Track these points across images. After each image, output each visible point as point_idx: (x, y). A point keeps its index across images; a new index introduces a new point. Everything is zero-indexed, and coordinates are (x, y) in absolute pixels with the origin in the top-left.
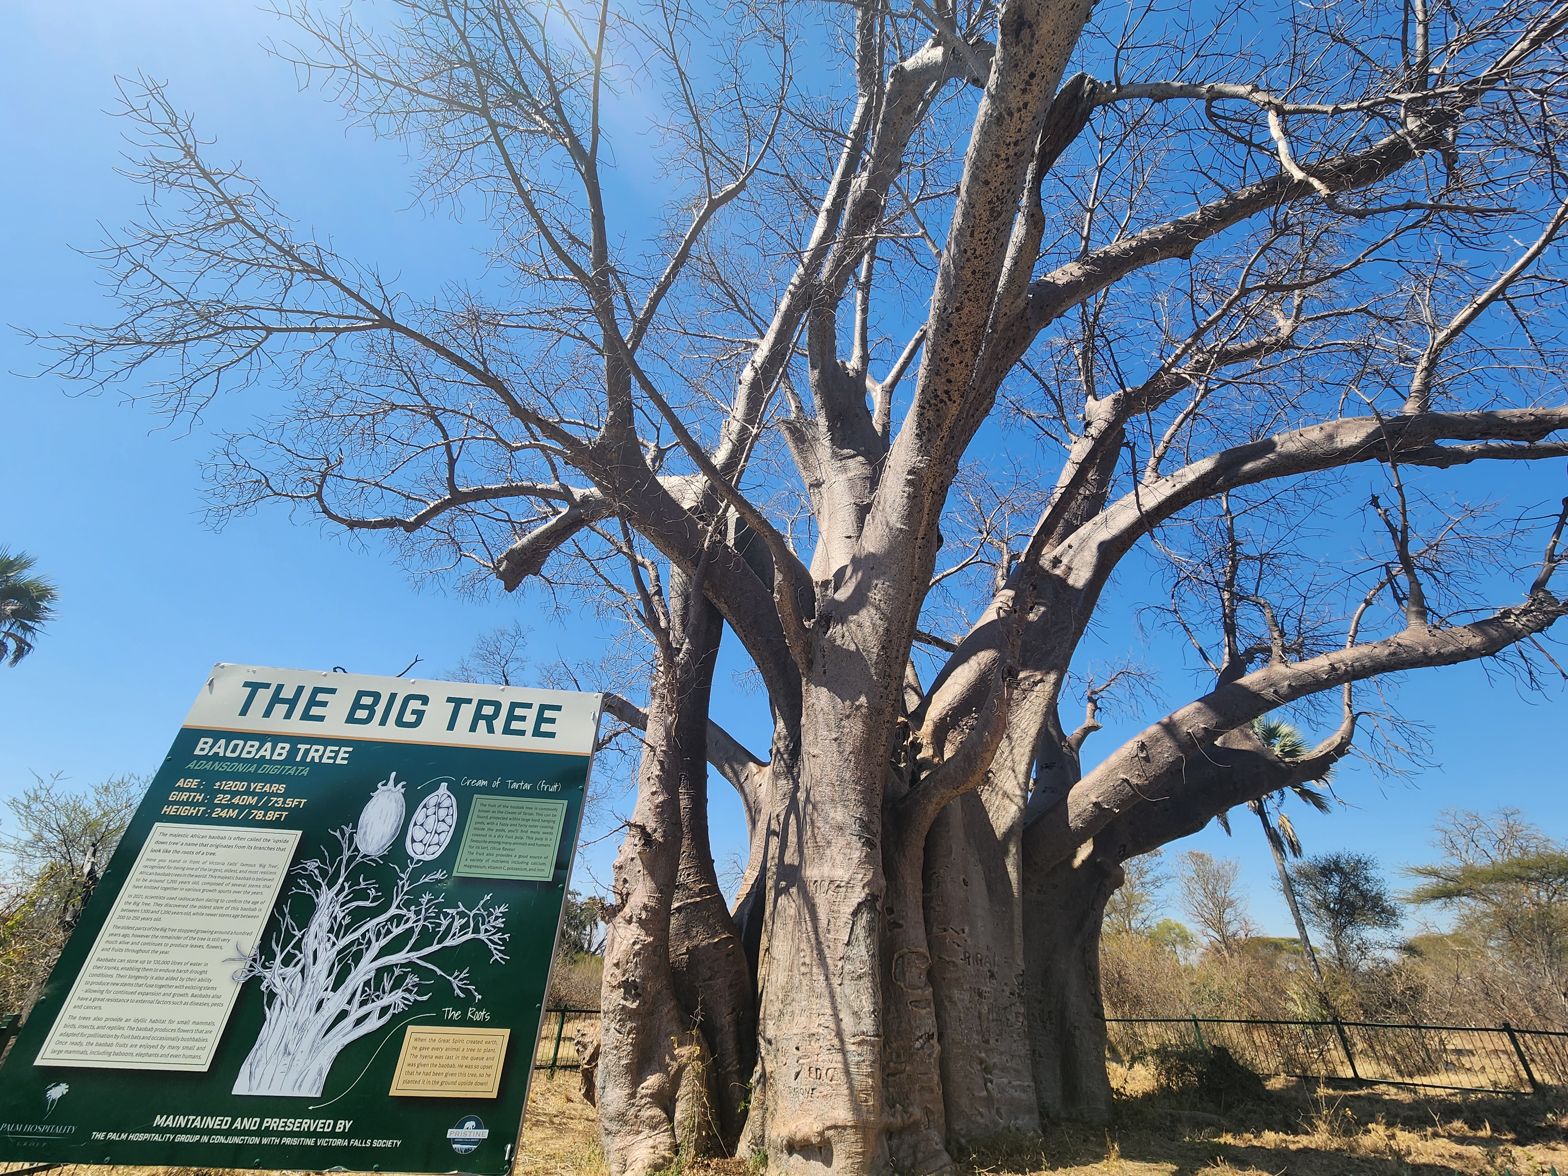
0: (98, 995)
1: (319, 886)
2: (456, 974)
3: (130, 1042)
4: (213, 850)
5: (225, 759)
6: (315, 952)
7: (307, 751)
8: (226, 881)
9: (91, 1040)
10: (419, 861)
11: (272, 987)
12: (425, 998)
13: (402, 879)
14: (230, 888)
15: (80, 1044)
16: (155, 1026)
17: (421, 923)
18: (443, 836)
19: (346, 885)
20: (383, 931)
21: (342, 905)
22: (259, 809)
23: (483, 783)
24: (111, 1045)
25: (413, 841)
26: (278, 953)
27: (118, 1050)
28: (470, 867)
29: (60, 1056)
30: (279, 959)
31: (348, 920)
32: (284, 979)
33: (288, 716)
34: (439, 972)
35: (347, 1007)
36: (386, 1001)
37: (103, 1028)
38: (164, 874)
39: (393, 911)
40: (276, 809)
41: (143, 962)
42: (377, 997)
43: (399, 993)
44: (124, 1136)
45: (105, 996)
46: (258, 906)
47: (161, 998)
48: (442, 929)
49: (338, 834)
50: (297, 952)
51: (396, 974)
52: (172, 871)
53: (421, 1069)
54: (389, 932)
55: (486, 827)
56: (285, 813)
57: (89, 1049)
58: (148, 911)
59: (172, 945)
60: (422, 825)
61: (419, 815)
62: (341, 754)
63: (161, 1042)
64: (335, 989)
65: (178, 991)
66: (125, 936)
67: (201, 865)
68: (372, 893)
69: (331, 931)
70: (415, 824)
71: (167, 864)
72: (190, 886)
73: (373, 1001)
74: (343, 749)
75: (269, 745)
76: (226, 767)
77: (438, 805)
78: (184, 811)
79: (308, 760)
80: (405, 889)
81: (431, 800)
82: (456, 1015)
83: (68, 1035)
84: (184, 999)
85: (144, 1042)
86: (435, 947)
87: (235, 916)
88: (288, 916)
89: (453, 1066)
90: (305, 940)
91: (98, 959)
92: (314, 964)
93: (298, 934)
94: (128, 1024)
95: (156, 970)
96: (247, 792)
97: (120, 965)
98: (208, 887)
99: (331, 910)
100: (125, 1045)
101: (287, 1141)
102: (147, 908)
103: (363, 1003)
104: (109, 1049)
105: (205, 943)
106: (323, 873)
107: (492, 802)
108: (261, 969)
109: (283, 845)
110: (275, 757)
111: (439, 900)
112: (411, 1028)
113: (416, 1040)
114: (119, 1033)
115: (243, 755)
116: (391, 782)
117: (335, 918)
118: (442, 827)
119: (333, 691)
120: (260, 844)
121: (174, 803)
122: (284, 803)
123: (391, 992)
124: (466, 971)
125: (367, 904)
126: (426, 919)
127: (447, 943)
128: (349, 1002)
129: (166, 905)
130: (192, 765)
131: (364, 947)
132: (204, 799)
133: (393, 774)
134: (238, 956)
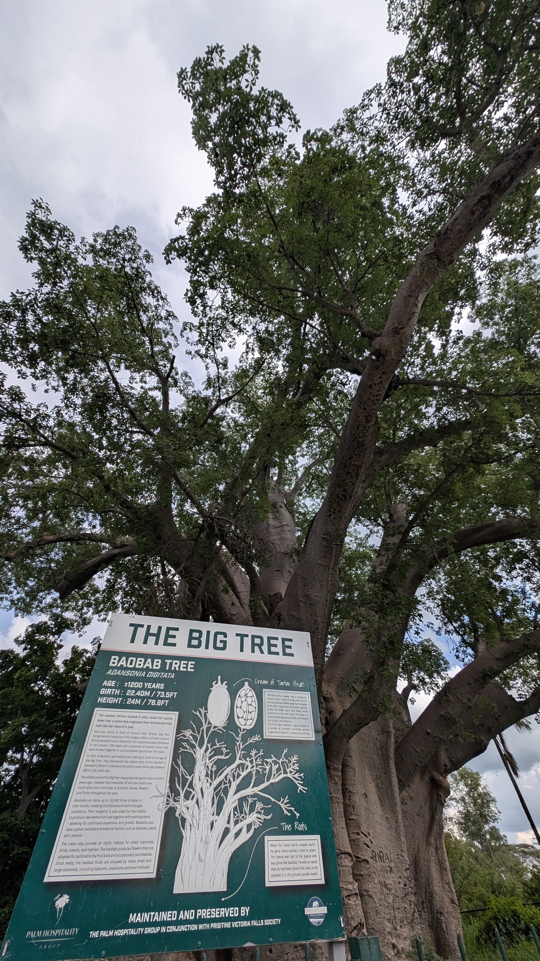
0: (78, 826)
1: (195, 747)
2: (282, 800)
3: (104, 859)
4: (131, 725)
5: (127, 669)
6: (202, 789)
7: (171, 664)
8: (143, 745)
9: (79, 860)
10: (244, 730)
11: (182, 814)
12: (269, 817)
13: (238, 741)
14: (145, 749)
15: (72, 863)
16: (118, 846)
17: (255, 768)
18: (253, 714)
19: (209, 746)
20: (236, 775)
21: (210, 758)
22: (152, 699)
23: (265, 682)
24: (92, 863)
25: (238, 717)
26: (181, 791)
27: (97, 866)
28: (272, 732)
29: (60, 874)
30: (182, 795)
31: (215, 768)
32: (188, 808)
33: (156, 643)
34: (273, 800)
35: (228, 826)
36: (249, 820)
37: (85, 850)
38: (106, 741)
39: (238, 762)
40: (162, 699)
41: (103, 801)
42: (243, 817)
43: (254, 815)
44: (111, 933)
45: (83, 826)
46: (163, 760)
47: (118, 826)
48: (267, 771)
49: (198, 714)
50: (191, 790)
51: (250, 802)
52: (110, 739)
53: (279, 866)
54: (239, 775)
55: (274, 708)
56: (167, 701)
57: (78, 866)
58: (100, 766)
59: (118, 788)
60: (241, 707)
61: (238, 702)
62: (189, 666)
63: (123, 858)
64: (218, 814)
65: (127, 820)
66: (89, 783)
67: (126, 735)
68: (224, 750)
69: (207, 775)
70: (237, 707)
71: (106, 734)
72: (123, 748)
73: (241, 821)
74: (190, 663)
75: (149, 660)
76: (128, 673)
77: (246, 695)
78: (111, 700)
79: (173, 669)
80: (241, 747)
81: (242, 692)
82: (288, 827)
83: (63, 857)
84: (132, 826)
85: (114, 859)
86: (266, 784)
87: (152, 767)
88: (181, 766)
89: (296, 863)
90: (194, 782)
91: (75, 801)
92: (203, 797)
93: (190, 779)
94: (100, 846)
95: (112, 806)
96: (143, 688)
97: (90, 804)
98: (133, 749)
99: (204, 762)
100: (101, 862)
101: (214, 925)
102: (99, 763)
103: (236, 823)
104: (91, 866)
105: (138, 786)
106: (195, 738)
107: (273, 693)
108: (173, 803)
109: (169, 721)
110: (154, 667)
111: (261, 754)
112: (267, 838)
113: (271, 846)
114: (96, 853)
115: (137, 666)
116: (219, 682)
117: (208, 767)
118: (251, 709)
119: (177, 629)
120: (157, 720)
121: (104, 696)
122: (165, 695)
123: (249, 814)
124: (287, 798)
125: (222, 757)
126: (257, 765)
127: (272, 781)
128: (228, 822)
129: (111, 761)
130: (109, 672)
131: (227, 785)
132: (120, 693)
133: (219, 677)
134: (159, 794)
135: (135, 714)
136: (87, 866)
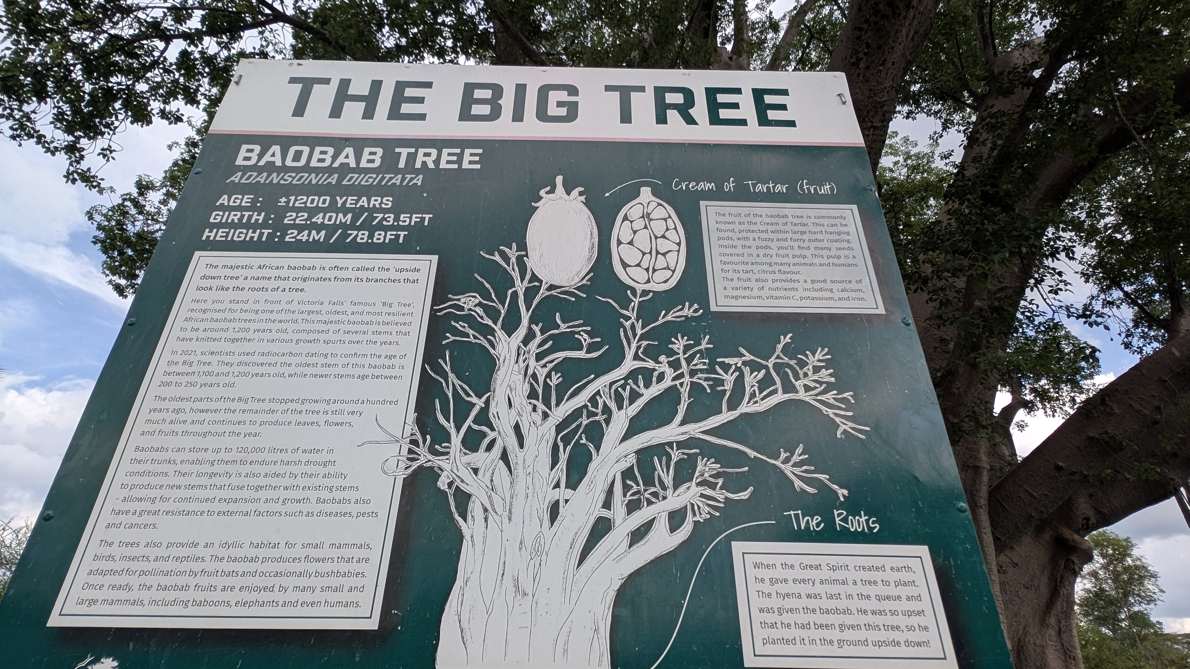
0: (146, 506)
1: (492, 332)
2: (783, 455)
3: (220, 582)
4: (300, 284)
5: (285, 169)
6: (517, 428)
7: (412, 158)
8: (333, 327)
9: (148, 580)
10: (645, 293)
11: (458, 482)
12: (744, 495)
13: (628, 318)
14: (340, 336)
15: (128, 587)
16: (262, 553)
17: (687, 379)
18: (672, 258)
19: (536, 329)
20: (626, 394)
21: (539, 357)
22: (359, 229)
23: (707, 186)
24: (185, 588)
25: (625, 265)
26: (453, 431)
27: (200, 596)
28: (736, 298)
29: (93, 610)
30: (456, 439)
31: (555, 380)
32: (476, 471)
33: (369, 114)
34: (752, 454)
35: (605, 513)
36: (674, 502)
37: (166, 559)
38: (225, 320)
39: (629, 364)
40: (386, 229)
41: (218, 451)
42: (655, 495)
43: (692, 490)
45: (158, 505)
46: (396, 362)
47: (263, 507)
48: (728, 386)
49: (497, 258)
50: (484, 428)
51: (675, 458)
52: (237, 315)
53: (787, 618)
54: (634, 396)
55: (740, 243)
56: (402, 234)
57: (145, 596)
58: (210, 374)
59: (263, 423)
60: (631, 243)
61: (621, 231)
62: (467, 158)
63: (278, 581)
64: (573, 484)
65: (290, 494)
66: (177, 411)
67: (284, 306)
68: (585, 339)
69: (533, 395)
70: (619, 243)
71: (227, 305)
72: (274, 335)
73: (650, 503)
74: (467, 152)
75: (349, 151)
76: (288, 178)
77: (647, 216)
78: (239, 235)
79: (418, 165)
80: (639, 332)
81: (633, 210)
82: (815, 522)
83: (103, 573)
84: (305, 508)
85: (249, 581)
86: (726, 416)
87: (364, 377)
88: (452, 376)
89: (847, 611)
90: (493, 410)
91: (137, 449)
92: (521, 446)
93: (479, 403)
94: (210, 551)
95: (243, 462)
96: (333, 208)
97: (179, 457)
98: (304, 336)
99: (522, 365)
100: (212, 588)
102: (206, 368)
103: (632, 507)
104: (183, 595)
105: (321, 418)
106: (492, 312)
107: (734, 210)
108: (430, 457)
109: (412, 276)
110: (363, 164)
111: (704, 345)
112: (738, 547)
113: (756, 566)
114: (197, 567)
115: (314, 163)
116: (560, 189)
117: (534, 376)
118: (663, 245)
119: (428, 85)
120: (376, 275)
121: (219, 226)
122: (397, 219)
123: (676, 487)
124: (799, 450)
125: (581, 354)
126: (693, 373)
127: (745, 408)
128: (607, 505)
129: (240, 364)
130: (236, 178)
131: (600, 418)
132: (266, 219)
133: (559, 179)
134: (382, 436)
135: (309, 263)
136: (170, 595)
